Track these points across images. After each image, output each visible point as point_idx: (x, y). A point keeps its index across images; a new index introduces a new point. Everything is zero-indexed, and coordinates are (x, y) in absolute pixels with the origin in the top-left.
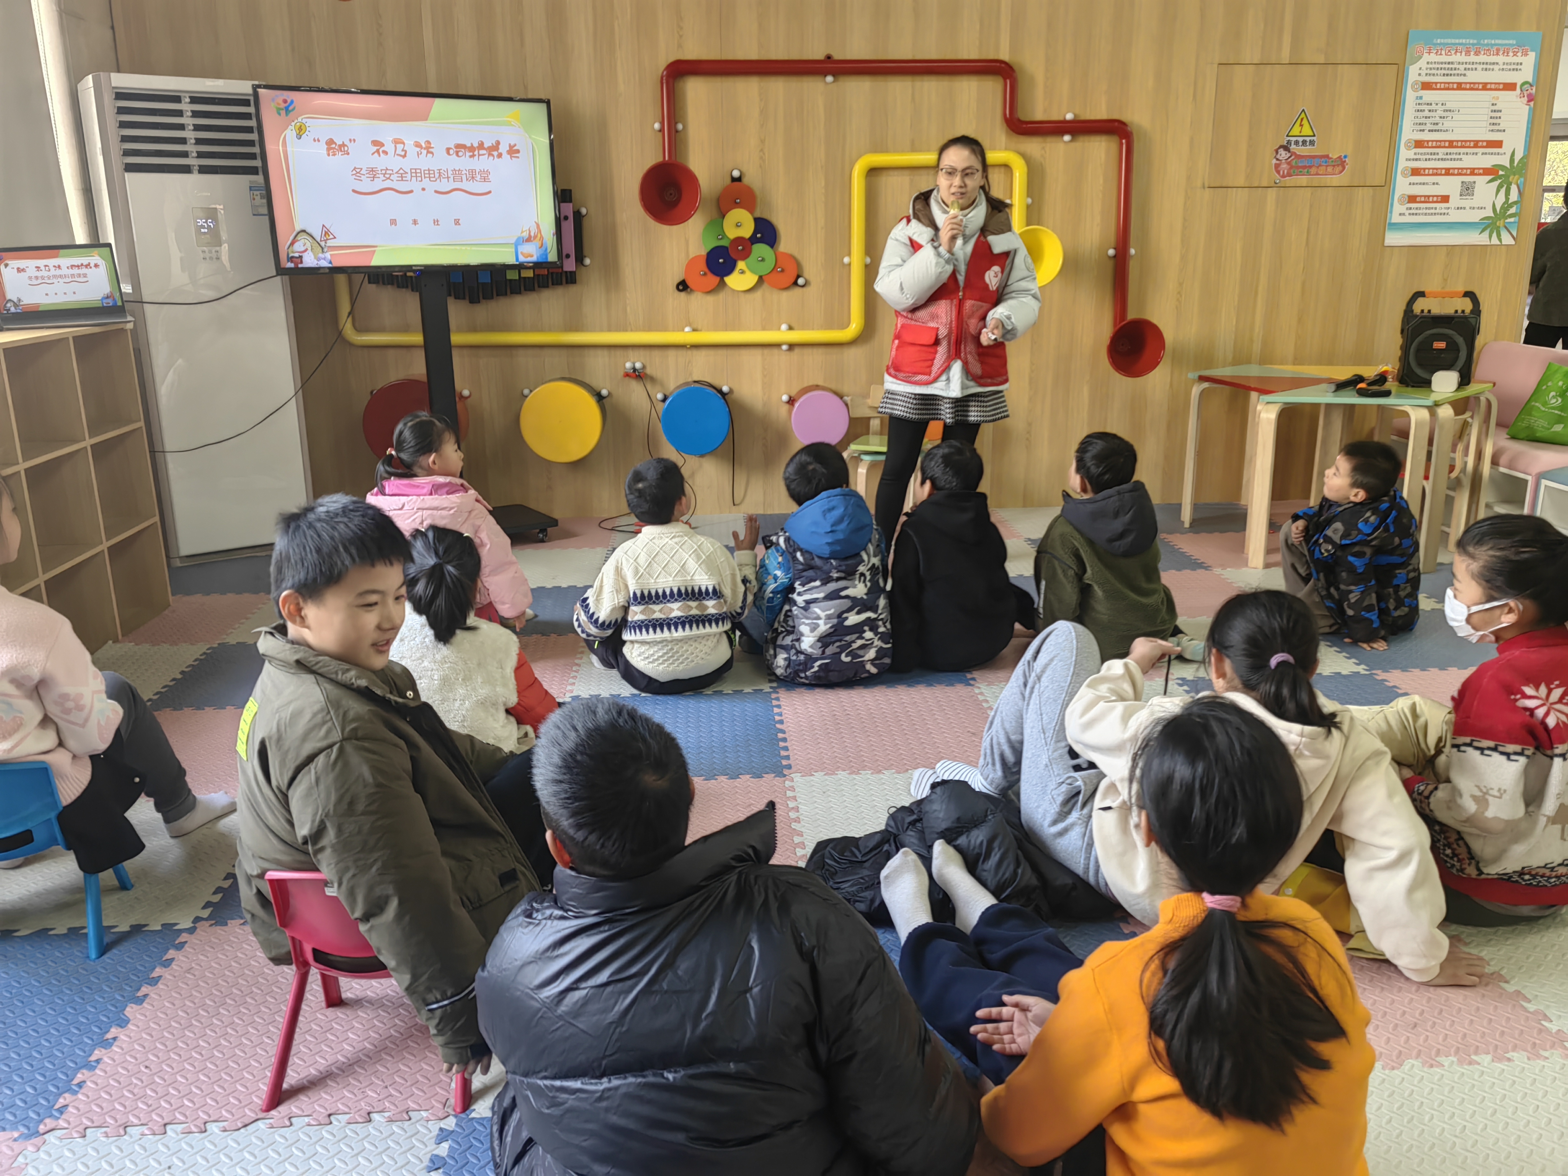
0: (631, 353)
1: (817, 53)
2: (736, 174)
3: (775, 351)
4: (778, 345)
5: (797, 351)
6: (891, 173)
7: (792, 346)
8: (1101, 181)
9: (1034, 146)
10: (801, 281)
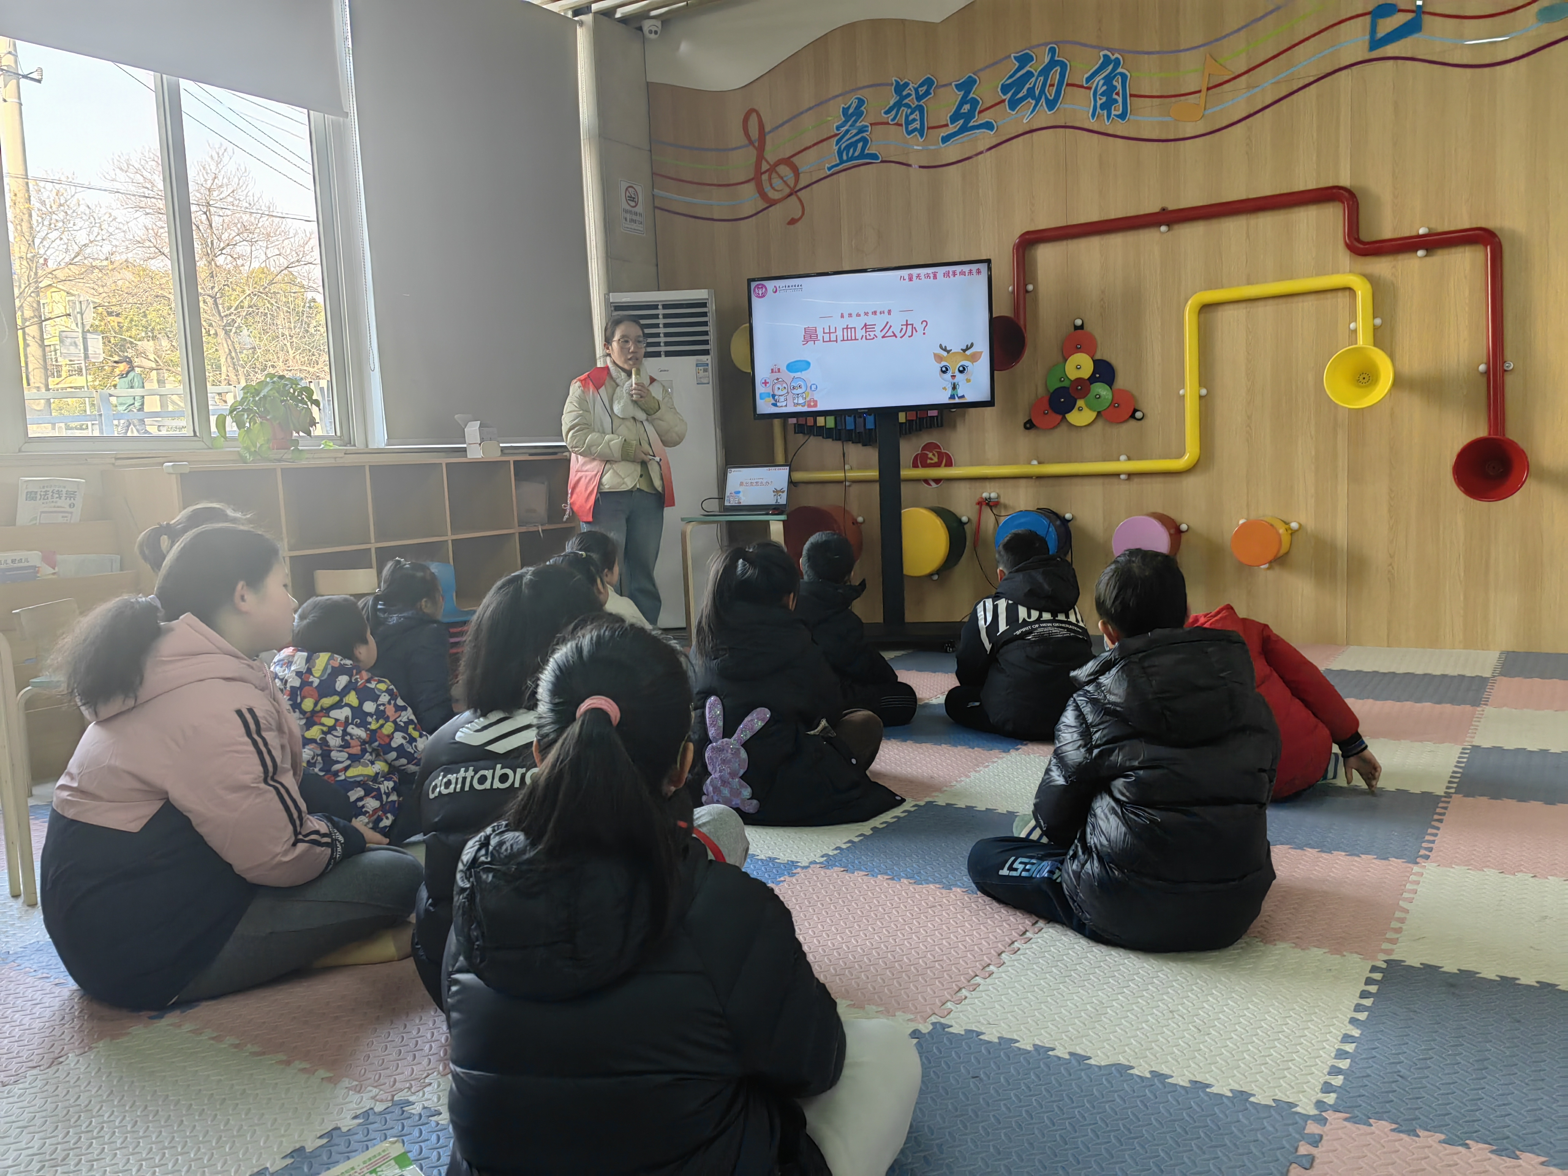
0: (988, 484)
1: (1151, 206)
2: (1079, 322)
3: (1114, 480)
4: (1117, 475)
5: (1136, 480)
6: (1227, 307)
7: (1131, 475)
8: (1467, 293)
9: (1382, 266)
10: (1138, 415)
